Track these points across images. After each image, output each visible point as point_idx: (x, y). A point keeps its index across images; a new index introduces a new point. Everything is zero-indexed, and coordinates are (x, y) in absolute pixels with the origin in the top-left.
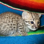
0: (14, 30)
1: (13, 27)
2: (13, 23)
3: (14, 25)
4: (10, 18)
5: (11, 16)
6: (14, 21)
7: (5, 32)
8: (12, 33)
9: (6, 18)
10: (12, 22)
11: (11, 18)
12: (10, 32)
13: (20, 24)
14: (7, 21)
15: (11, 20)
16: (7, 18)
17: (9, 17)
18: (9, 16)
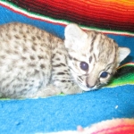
0: (41, 75)
1: (38, 65)
2: (38, 53)
3: (40, 58)
4: (24, 37)
5: (28, 32)
6: (38, 47)
7: (16, 82)
8: (38, 85)
9: (14, 39)
10: (34, 49)
11: (29, 37)
12: (31, 83)
13: (58, 59)
14: (16, 47)
15: (29, 44)
16: (17, 37)
17: (21, 36)
18: (21, 33)
